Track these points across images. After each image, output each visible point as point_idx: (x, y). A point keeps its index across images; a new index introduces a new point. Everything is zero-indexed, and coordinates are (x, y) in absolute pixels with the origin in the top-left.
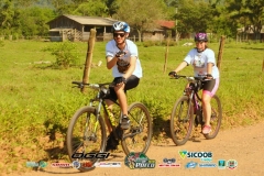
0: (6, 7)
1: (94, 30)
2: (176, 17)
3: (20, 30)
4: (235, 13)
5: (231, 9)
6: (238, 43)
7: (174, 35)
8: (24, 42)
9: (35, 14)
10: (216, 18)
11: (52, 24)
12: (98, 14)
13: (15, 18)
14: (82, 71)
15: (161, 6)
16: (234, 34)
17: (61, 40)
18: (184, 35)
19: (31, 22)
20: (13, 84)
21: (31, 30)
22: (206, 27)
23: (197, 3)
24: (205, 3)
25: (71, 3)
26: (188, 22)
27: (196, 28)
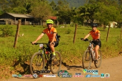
1: (20, 20)
2: (57, 15)
4: (82, 14)
5: (81, 12)
6: (84, 27)
7: (56, 23)
10: (75, 16)
12: (22, 13)
14: (14, 38)
15: (50, 10)
16: (82, 23)
17: (5, 24)
18: (61, 23)
22: (70, 20)
23: (66, 9)
24: (70, 9)
25: (10, 7)
26: (63, 17)
27: (66, 20)
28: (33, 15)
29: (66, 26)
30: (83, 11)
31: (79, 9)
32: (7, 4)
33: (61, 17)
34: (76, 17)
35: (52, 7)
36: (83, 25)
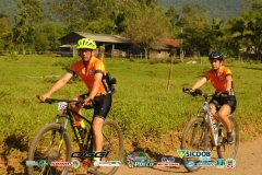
0: (21, 24)
1: (103, 48)
2: (181, 36)
3: (33, 46)
4: (237, 34)
5: (233, 30)
6: (240, 63)
7: (178, 54)
8: (37, 57)
9: (48, 30)
10: (219, 39)
11: (64, 40)
12: (107, 31)
13: (29, 34)
16: (236, 55)
17: (71, 56)
18: (189, 54)
19: (43, 37)
20: (25, 97)
21: (43, 46)
22: (209, 47)
23: (201, 24)
24: (209, 23)
25: (81, 20)
26: (193, 41)
27: (200, 47)
28: (130, 36)
29: (199, 61)
30: (238, 27)
31: (230, 22)
32: (77, 13)
33: (190, 41)
34: (222, 42)
35: (169, 19)
36: (237, 58)
